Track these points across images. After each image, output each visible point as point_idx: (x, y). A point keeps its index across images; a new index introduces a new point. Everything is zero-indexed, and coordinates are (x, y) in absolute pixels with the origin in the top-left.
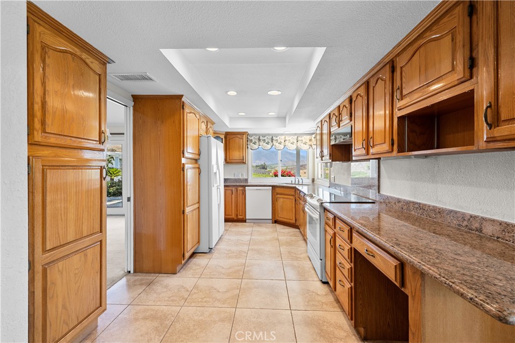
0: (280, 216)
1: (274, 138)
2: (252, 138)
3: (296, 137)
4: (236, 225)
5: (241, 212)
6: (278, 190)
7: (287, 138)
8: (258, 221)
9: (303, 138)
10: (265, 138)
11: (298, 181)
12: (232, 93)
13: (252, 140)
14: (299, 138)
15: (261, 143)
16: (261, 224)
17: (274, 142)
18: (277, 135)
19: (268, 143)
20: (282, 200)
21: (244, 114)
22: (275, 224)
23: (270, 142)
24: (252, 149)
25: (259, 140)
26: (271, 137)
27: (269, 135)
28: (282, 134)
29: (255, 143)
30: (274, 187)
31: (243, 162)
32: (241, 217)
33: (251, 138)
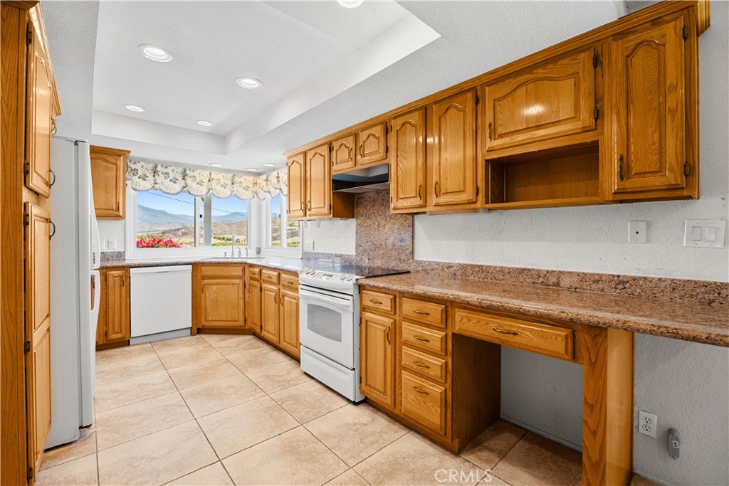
0: (210, 319)
1: (188, 172)
2: (138, 166)
3: (231, 175)
5: (117, 324)
6: (206, 271)
7: (213, 176)
8: (159, 338)
9: (242, 179)
10: (169, 170)
11: (240, 252)
13: (137, 170)
14: (237, 179)
15: (160, 179)
16: (170, 342)
17: (189, 180)
18: (194, 168)
19: (174, 181)
20: (215, 288)
21: (142, 110)
22: (198, 336)
23: (180, 178)
24: (135, 189)
25: (155, 172)
26: (181, 170)
27: (176, 164)
28: (204, 168)
29: (144, 178)
30: (196, 266)
31: (119, 216)
32: (119, 336)
33: (133, 167)
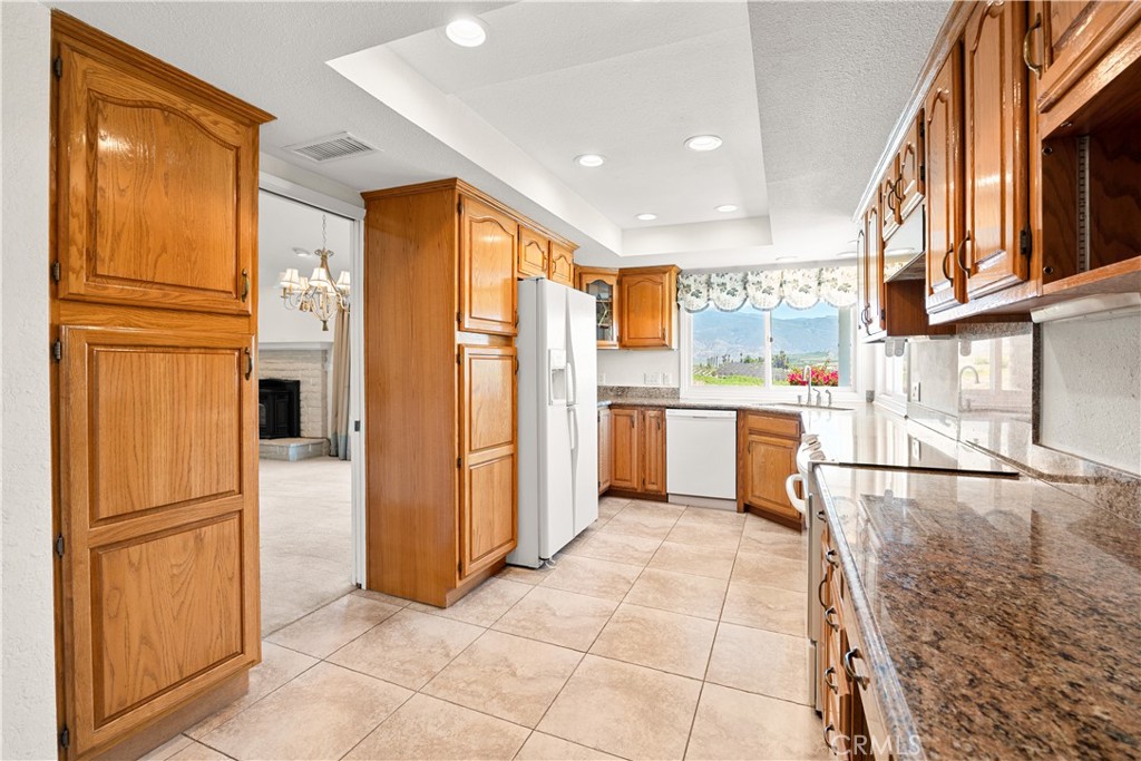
0: (757, 493)
1: (750, 277)
2: (690, 281)
3: (817, 270)
4: (638, 508)
5: (653, 473)
6: (753, 421)
7: (788, 276)
8: (699, 503)
9: (837, 274)
10: (726, 279)
11: (819, 397)
12: (592, 161)
13: (689, 286)
14: (826, 275)
15: (715, 293)
16: (705, 511)
17: (751, 289)
18: (757, 270)
19: (732, 293)
20: (762, 448)
21: (653, 217)
22: (744, 515)
23: (740, 288)
24: (689, 311)
25: (709, 284)
26: (740, 275)
27: (735, 269)
28: (774, 267)
29: (697, 295)
30: (741, 413)
31: (664, 345)
32: (654, 487)
33: (686, 282)
